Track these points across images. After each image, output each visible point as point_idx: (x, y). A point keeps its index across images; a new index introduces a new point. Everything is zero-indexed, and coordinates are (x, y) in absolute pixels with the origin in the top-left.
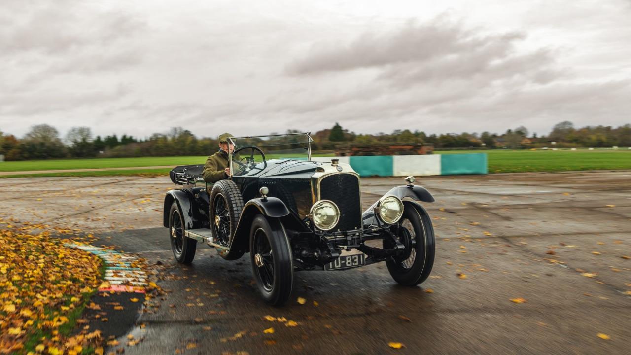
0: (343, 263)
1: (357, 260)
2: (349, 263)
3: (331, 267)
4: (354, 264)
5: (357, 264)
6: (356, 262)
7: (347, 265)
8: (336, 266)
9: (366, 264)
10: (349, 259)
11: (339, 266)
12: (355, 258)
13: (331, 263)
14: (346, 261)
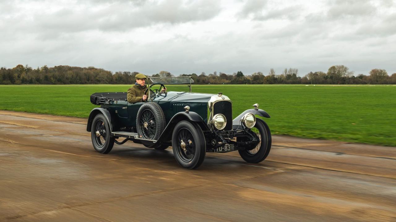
0: (223, 149)
1: (230, 148)
2: (226, 149)
3: (217, 151)
4: (228, 150)
5: (230, 150)
6: (229, 149)
7: (225, 150)
8: (220, 150)
9: (234, 150)
10: (226, 147)
11: (221, 150)
12: (229, 147)
13: (217, 149)
14: (224, 148)
